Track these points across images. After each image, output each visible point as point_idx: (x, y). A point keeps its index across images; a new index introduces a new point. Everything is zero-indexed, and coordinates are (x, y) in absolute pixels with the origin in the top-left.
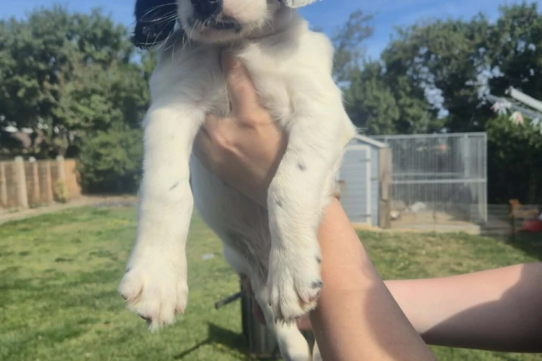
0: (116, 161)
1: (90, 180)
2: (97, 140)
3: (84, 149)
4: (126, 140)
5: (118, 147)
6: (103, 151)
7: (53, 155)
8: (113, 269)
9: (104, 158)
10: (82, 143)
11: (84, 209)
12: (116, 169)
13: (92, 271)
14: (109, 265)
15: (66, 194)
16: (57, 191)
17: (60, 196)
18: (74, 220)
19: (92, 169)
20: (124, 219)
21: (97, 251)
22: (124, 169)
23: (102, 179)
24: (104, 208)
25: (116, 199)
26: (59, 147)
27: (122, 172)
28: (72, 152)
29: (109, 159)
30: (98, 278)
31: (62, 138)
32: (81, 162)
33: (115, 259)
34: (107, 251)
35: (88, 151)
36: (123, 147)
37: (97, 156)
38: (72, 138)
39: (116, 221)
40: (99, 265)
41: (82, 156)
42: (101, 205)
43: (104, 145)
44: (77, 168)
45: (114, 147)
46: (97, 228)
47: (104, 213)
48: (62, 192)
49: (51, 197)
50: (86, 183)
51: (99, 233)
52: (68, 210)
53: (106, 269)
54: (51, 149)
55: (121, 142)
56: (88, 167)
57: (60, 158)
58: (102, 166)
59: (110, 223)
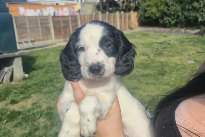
0: (152, 13)
1: (142, 21)
2: (146, 4)
3: (141, 8)
4: (157, 3)
5: (154, 7)
6: (148, 9)
7: (129, 10)
8: (148, 62)
9: (148, 12)
10: (140, 5)
11: (139, 32)
12: (152, 16)
13: (140, 62)
15: (133, 26)
16: (130, 25)
17: (131, 27)
18: (135, 37)
19: (143, 16)
20: (154, 38)
21: (142, 52)
22: (155, 16)
23: (146, 20)
24: (146, 33)
25: (151, 29)
26: (132, 7)
27: (154, 17)
28: (136, 9)
29: (150, 12)
30: (142, 66)
31: (133, 3)
32: (139, 13)
33: (149, 57)
34: (146, 53)
35: (142, 9)
36: (156, 7)
37: (145, 11)
38: (137, 3)
39: (150, 39)
40: (143, 60)
41: (140, 11)
42: (146, 31)
43: (148, 6)
44: (137, 16)
45: (152, 7)
46: (143, 42)
47: (146, 35)
48: (131, 25)
49: (127, 27)
50: (140, 21)
51: (144, 44)
52: (133, 32)
53: (145, 62)
54: (129, 8)
55: (155, 4)
56: (141, 15)
57: (132, 12)
58: (147, 15)
59: (148, 40)
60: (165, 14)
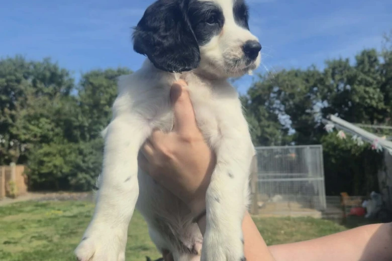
0: (55, 166)
1: (34, 180)
2: (41, 151)
3: (32, 157)
4: (64, 150)
5: (58, 156)
6: (45, 159)
7: (8, 162)
8: (48, 249)
9: (46, 164)
10: (30, 153)
11: (29, 203)
12: (55, 172)
13: (32, 251)
14: (45, 246)
15: (15, 192)
16: (9, 189)
17: (11, 193)
18: (21, 211)
19: (37, 172)
20: (59, 210)
21: (36, 235)
22: (61, 172)
23: (44, 180)
24: (44, 202)
25: (54, 195)
26: (12, 156)
27: (59, 174)
28: (22, 160)
29: (50, 164)
30: (36, 256)
31: (15, 150)
32: (29, 167)
33: (51, 241)
34: (45, 235)
35: (34, 159)
36: (61, 156)
37: (41, 163)
38: (23, 149)
39: (53, 211)
40: (38, 246)
41: (30, 163)
42: (44, 199)
43: (47, 154)
44: (25, 172)
45: (55, 155)
46: (38, 217)
47: (44, 206)
48: (13, 190)
49: (4, 193)
50: (31, 183)
51: (39, 221)
52: (16, 203)
53: (43, 250)
54: (6, 157)
55: (60, 152)
56: (34, 170)
57: (13, 165)
58: (45, 170)
59: (48, 214)
60: (78, 168)
